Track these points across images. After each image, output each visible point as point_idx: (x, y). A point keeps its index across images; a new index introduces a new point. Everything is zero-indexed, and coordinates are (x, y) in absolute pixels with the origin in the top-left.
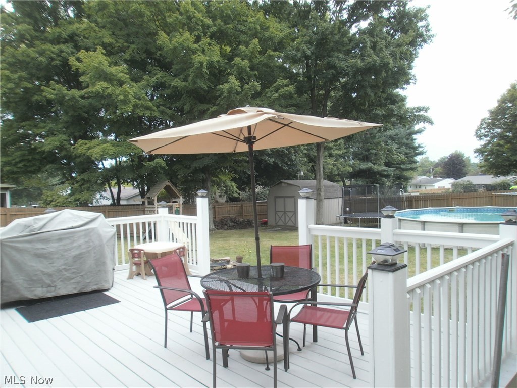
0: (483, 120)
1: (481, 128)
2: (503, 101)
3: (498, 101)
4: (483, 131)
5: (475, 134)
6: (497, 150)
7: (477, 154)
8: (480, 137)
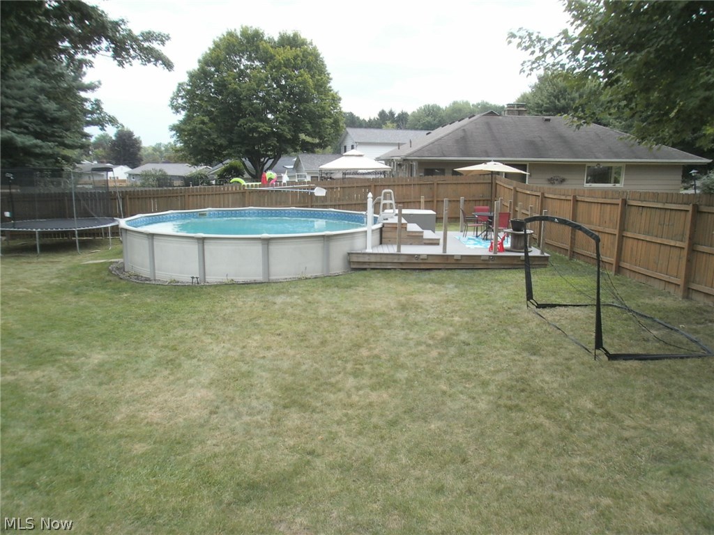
0: (180, 85)
1: (178, 96)
2: (206, 62)
3: (199, 61)
4: (180, 101)
5: (170, 103)
6: (201, 128)
7: (174, 132)
8: (176, 109)
